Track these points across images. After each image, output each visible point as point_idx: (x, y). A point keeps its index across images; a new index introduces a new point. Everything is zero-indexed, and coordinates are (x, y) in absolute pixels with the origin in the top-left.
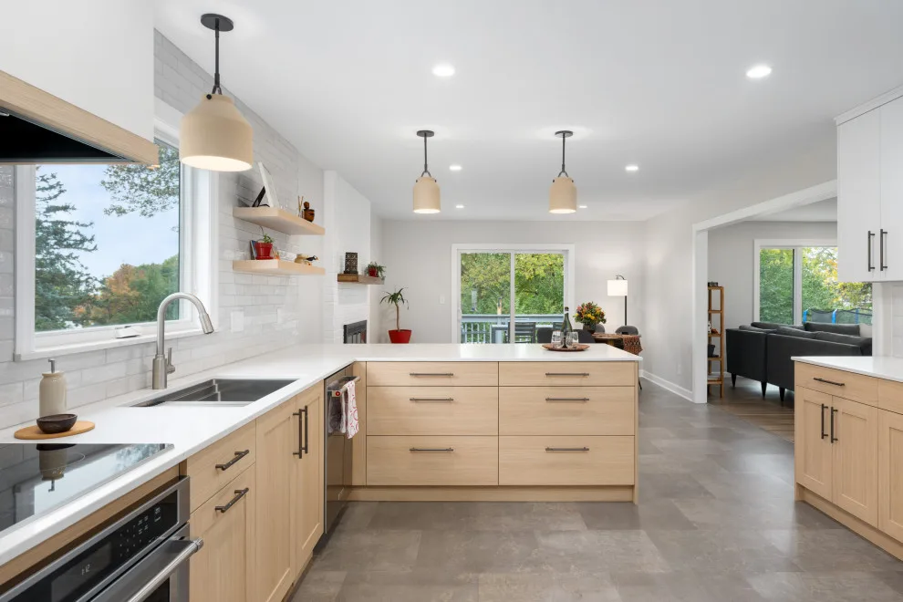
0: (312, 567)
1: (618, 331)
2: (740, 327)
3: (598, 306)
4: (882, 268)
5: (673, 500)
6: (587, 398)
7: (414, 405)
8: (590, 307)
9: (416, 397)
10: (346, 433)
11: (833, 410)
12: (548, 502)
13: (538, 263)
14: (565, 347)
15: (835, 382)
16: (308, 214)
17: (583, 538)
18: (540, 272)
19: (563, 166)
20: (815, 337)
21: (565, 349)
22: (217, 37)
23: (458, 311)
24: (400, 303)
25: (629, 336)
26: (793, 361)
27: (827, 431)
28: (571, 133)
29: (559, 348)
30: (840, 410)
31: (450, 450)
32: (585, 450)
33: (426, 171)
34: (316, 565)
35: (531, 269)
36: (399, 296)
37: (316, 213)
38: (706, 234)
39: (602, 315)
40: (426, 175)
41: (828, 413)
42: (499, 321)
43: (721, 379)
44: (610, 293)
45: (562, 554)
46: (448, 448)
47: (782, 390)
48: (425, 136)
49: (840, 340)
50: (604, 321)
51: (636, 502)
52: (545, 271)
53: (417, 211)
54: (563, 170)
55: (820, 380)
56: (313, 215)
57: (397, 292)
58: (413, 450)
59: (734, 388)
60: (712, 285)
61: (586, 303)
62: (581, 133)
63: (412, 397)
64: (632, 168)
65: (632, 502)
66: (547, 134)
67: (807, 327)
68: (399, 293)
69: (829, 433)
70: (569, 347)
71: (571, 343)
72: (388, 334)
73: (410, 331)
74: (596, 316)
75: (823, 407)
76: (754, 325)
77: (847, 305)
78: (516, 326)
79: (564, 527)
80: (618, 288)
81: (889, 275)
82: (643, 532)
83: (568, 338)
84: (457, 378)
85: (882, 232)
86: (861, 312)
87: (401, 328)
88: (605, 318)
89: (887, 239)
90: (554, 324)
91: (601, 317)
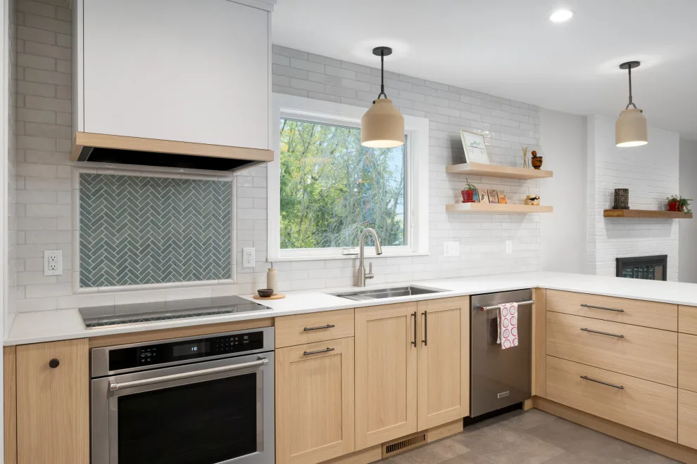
0: (455, 437)
10: (500, 344)
16: (537, 162)
22: (382, 60)
31: (621, 388)
33: (631, 102)
34: (459, 437)
37: (544, 160)
46: (619, 385)
48: (629, 68)
56: (541, 161)
58: (585, 378)
63: (582, 327)
84: (627, 315)
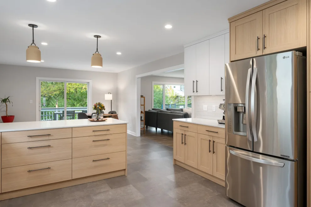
1: (109, 113)
2: (149, 110)
3: (102, 103)
4: (197, 92)
5: (138, 172)
6: (109, 139)
7: (30, 150)
8: (99, 104)
9: (31, 147)
11: (185, 135)
12: (93, 182)
13: (71, 87)
14: (98, 120)
15: (186, 126)
17: (110, 193)
18: (72, 90)
19: (97, 49)
20: (171, 112)
21: (98, 121)
23: (39, 106)
24: (8, 103)
25: (114, 115)
26: (173, 121)
27: (184, 141)
28: (100, 37)
29: (96, 120)
30: (187, 135)
31: (49, 168)
32: (108, 159)
33: (33, 43)
35: (68, 89)
36: (7, 100)
38: (140, 79)
39: (104, 107)
40: (33, 45)
41: (184, 136)
42: (57, 110)
43: (144, 128)
44: (106, 99)
45: (104, 201)
46: (48, 167)
47: (162, 130)
48: (33, 27)
49: (178, 113)
50: (105, 109)
51: (126, 175)
52: (74, 90)
53: (28, 61)
54: (97, 51)
55: (181, 126)
57: (6, 98)
58: (29, 171)
59: (147, 130)
60: (142, 96)
61: (98, 102)
62: (104, 37)
63: (28, 147)
64: (119, 53)
65: (125, 175)
66: (90, 36)
67: (167, 109)
68: (7, 99)
69: (184, 143)
70: (100, 120)
71: (100, 118)
72: (1, 118)
73: (14, 116)
74: (101, 107)
75: (182, 134)
76: (153, 109)
77: (172, 103)
78: (67, 112)
79: (102, 190)
80: (109, 97)
81: (198, 94)
82: (131, 185)
83: (99, 117)
84: (52, 136)
85: (197, 81)
86: (176, 104)
87: (8, 115)
88: (105, 108)
89: (198, 83)
90: (83, 111)
91: (103, 108)
